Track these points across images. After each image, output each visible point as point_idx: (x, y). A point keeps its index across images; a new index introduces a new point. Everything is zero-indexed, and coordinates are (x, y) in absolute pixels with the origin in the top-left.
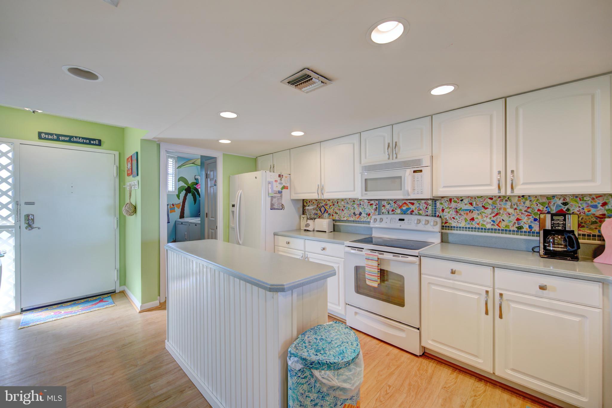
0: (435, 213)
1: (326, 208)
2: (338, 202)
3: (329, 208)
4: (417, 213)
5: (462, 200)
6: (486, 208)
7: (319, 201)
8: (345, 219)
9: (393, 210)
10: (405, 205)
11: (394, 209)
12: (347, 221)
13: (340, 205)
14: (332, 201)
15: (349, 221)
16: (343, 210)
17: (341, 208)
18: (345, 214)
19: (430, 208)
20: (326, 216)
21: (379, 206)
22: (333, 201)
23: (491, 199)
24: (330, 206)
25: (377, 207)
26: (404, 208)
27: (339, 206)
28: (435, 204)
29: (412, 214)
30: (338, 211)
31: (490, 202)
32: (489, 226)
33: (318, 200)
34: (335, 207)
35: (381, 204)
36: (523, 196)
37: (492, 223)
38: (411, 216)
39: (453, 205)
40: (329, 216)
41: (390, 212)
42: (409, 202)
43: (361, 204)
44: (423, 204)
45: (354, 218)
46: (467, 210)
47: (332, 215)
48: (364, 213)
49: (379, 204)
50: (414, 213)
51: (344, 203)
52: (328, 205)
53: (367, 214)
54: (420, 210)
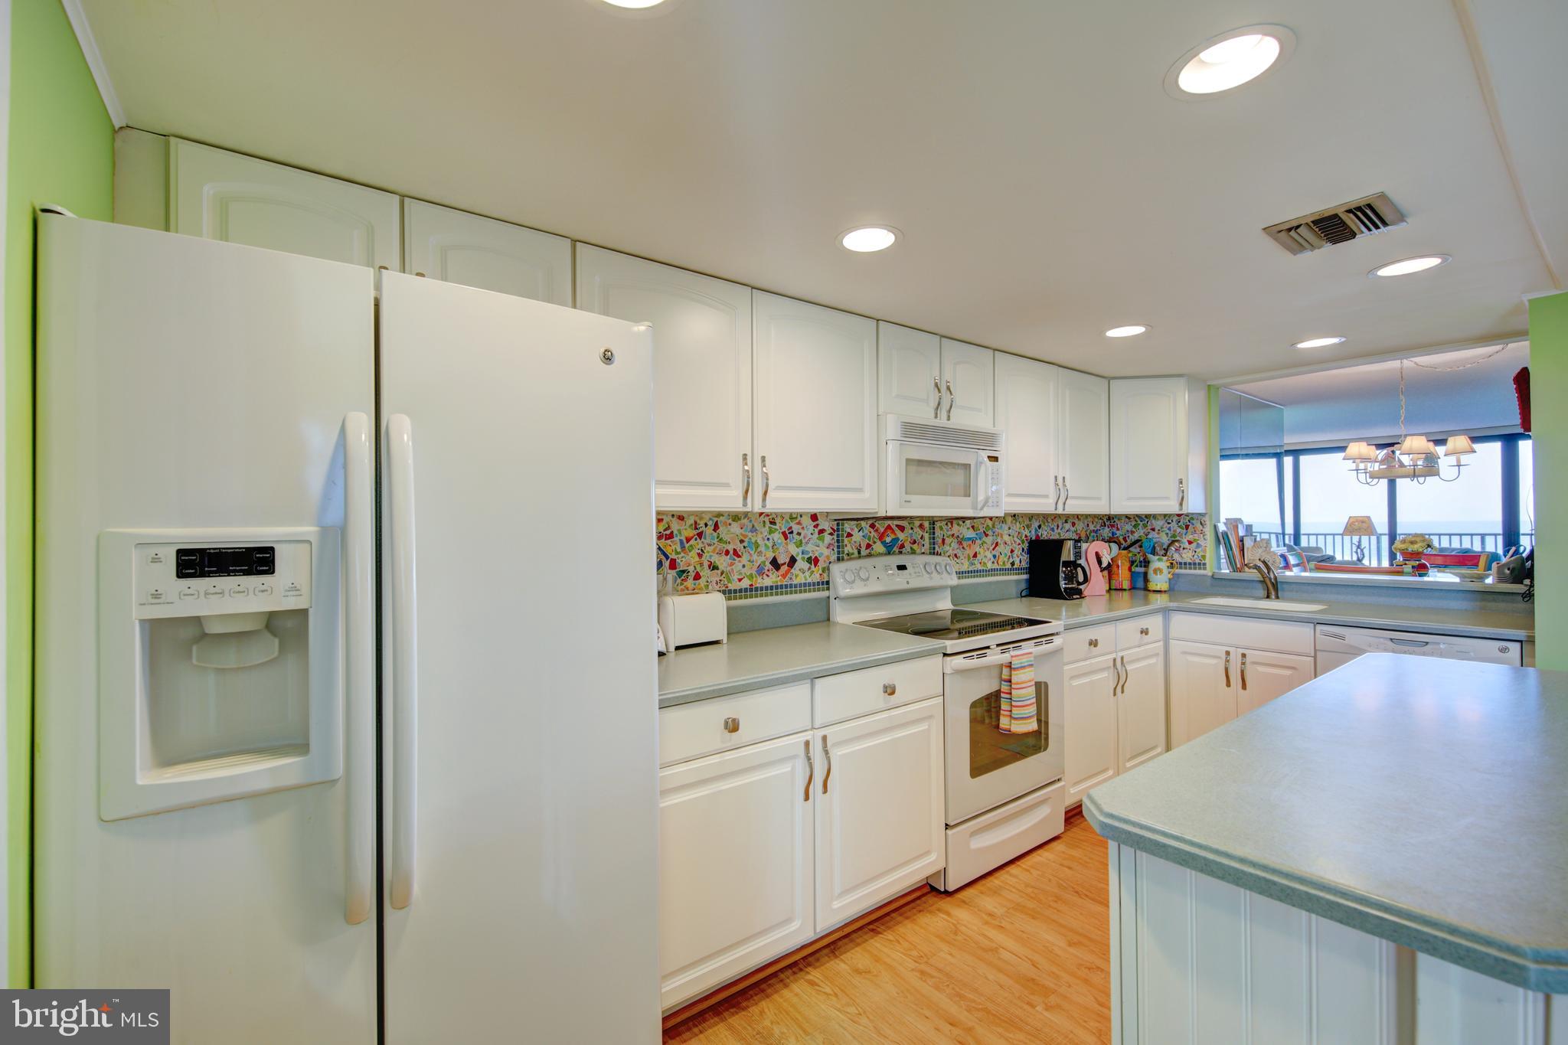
0: (934, 548)
1: (668, 551)
2: (716, 527)
3: (683, 547)
4: (909, 550)
5: (964, 521)
6: (987, 535)
8: (745, 583)
9: (868, 546)
10: (889, 531)
11: (871, 543)
12: (751, 590)
13: (726, 538)
14: (691, 521)
15: (756, 589)
16: (736, 553)
17: (730, 548)
18: (744, 566)
19: (926, 536)
21: (838, 536)
22: (696, 523)
24: (688, 540)
25: (833, 538)
26: (888, 540)
27: (721, 541)
28: (934, 528)
29: (901, 553)
30: (723, 562)
31: (990, 523)
32: (990, 566)
34: (709, 545)
35: (843, 529)
36: (1014, 516)
37: (992, 559)
38: (901, 556)
39: (955, 529)
40: (679, 581)
41: (864, 552)
42: (897, 526)
43: (792, 532)
44: (918, 529)
45: (772, 579)
46: (969, 539)
47: (693, 574)
48: (803, 559)
49: (838, 530)
50: (904, 550)
51: (742, 531)
52: (675, 539)
53: (809, 560)
54: (915, 542)
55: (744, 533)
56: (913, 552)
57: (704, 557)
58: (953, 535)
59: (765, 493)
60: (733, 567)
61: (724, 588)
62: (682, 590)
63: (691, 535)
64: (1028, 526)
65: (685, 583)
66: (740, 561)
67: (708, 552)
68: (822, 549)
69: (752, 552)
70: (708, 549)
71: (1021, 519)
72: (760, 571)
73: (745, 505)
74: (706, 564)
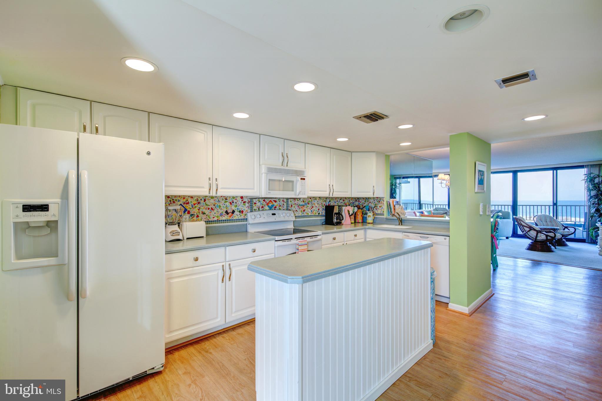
0: (288, 208)
1: (187, 208)
2: (205, 200)
3: (192, 207)
4: (278, 209)
5: (300, 199)
6: (309, 204)
7: (174, 199)
8: (216, 219)
9: (262, 207)
10: (270, 202)
11: (264, 206)
12: (218, 221)
13: (208, 204)
14: (196, 198)
15: (220, 221)
16: (212, 209)
17: (210, 207)
18: (215, 213)
19: (285, 204)
20: (186, 218)
21: (251, 204)
22: (197, 199)
23: (310, 198)
24: (194, 204)
25: (249, 205)
26: (270, 205)
27: (207, 205)
28: (288, 201)
29: (275, 209)
30: (207, 212)
31: (310, 200)
32: (310, 214)
33: (170, 197)
34: (202, 206)
35: (253, 202)
36: (320, 197)
37: (311, 212)
38: (275, 210)
39: (296, 202)
40: (191, 218)
41: (261, 209)
42: (273, 200)
43: (233, 202)
44: (282, 202)
45: (226, 217)
46: (302, 205)
47: (196, 216)
48: (237, 211)
49: (251, 202)
50: (276, 209)
51: (214, 202)
52: (190, 204)
53: (240, 212)
54: (280, 206)
55: (215, 202)
56: (280, 209)
57: (200, 210)
58: (295, 204)
59: (217, 190)
60: (211, 213)
61: (208, 220)
62: (192, 220)
63: (195, 203)
64: (325, 201)
65: (193, 219)
66: (213, 212)
67: (202, 208)
68: (245, 208)
69: (218, 209)
70: (202, 207)
71: (322, 199)
72: (221, 215)
73: (209, 193)
74: (201, 212)
